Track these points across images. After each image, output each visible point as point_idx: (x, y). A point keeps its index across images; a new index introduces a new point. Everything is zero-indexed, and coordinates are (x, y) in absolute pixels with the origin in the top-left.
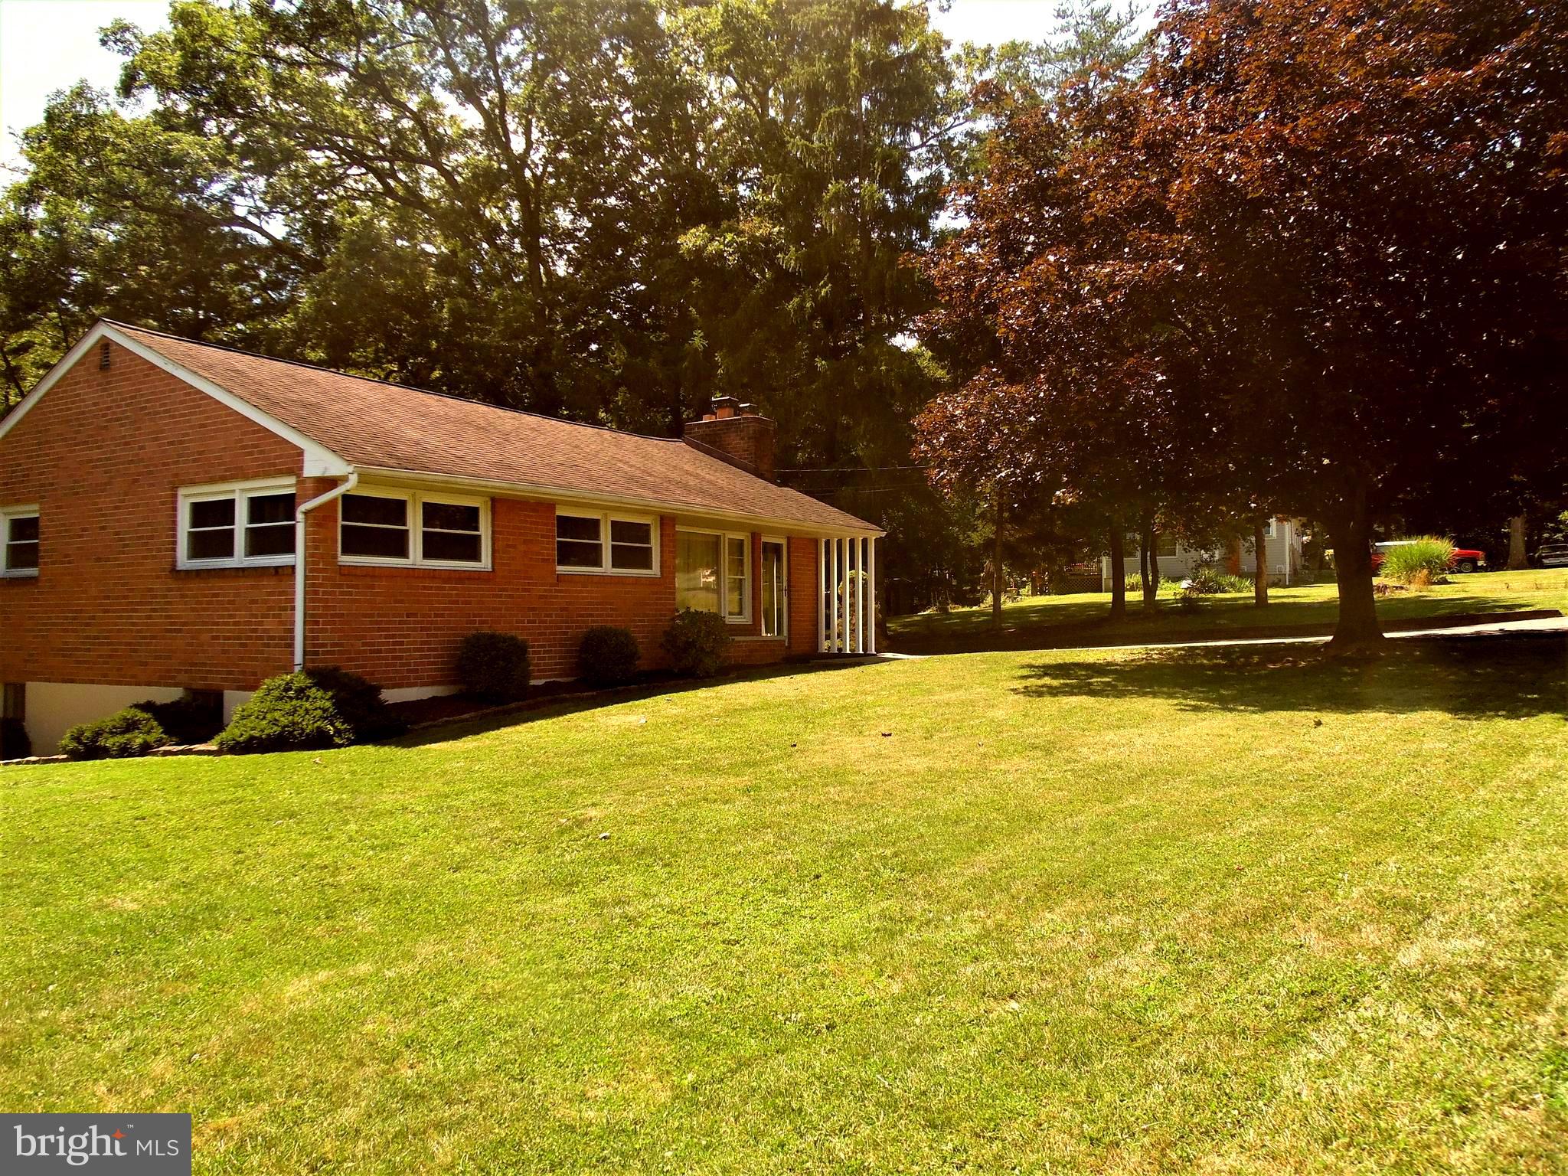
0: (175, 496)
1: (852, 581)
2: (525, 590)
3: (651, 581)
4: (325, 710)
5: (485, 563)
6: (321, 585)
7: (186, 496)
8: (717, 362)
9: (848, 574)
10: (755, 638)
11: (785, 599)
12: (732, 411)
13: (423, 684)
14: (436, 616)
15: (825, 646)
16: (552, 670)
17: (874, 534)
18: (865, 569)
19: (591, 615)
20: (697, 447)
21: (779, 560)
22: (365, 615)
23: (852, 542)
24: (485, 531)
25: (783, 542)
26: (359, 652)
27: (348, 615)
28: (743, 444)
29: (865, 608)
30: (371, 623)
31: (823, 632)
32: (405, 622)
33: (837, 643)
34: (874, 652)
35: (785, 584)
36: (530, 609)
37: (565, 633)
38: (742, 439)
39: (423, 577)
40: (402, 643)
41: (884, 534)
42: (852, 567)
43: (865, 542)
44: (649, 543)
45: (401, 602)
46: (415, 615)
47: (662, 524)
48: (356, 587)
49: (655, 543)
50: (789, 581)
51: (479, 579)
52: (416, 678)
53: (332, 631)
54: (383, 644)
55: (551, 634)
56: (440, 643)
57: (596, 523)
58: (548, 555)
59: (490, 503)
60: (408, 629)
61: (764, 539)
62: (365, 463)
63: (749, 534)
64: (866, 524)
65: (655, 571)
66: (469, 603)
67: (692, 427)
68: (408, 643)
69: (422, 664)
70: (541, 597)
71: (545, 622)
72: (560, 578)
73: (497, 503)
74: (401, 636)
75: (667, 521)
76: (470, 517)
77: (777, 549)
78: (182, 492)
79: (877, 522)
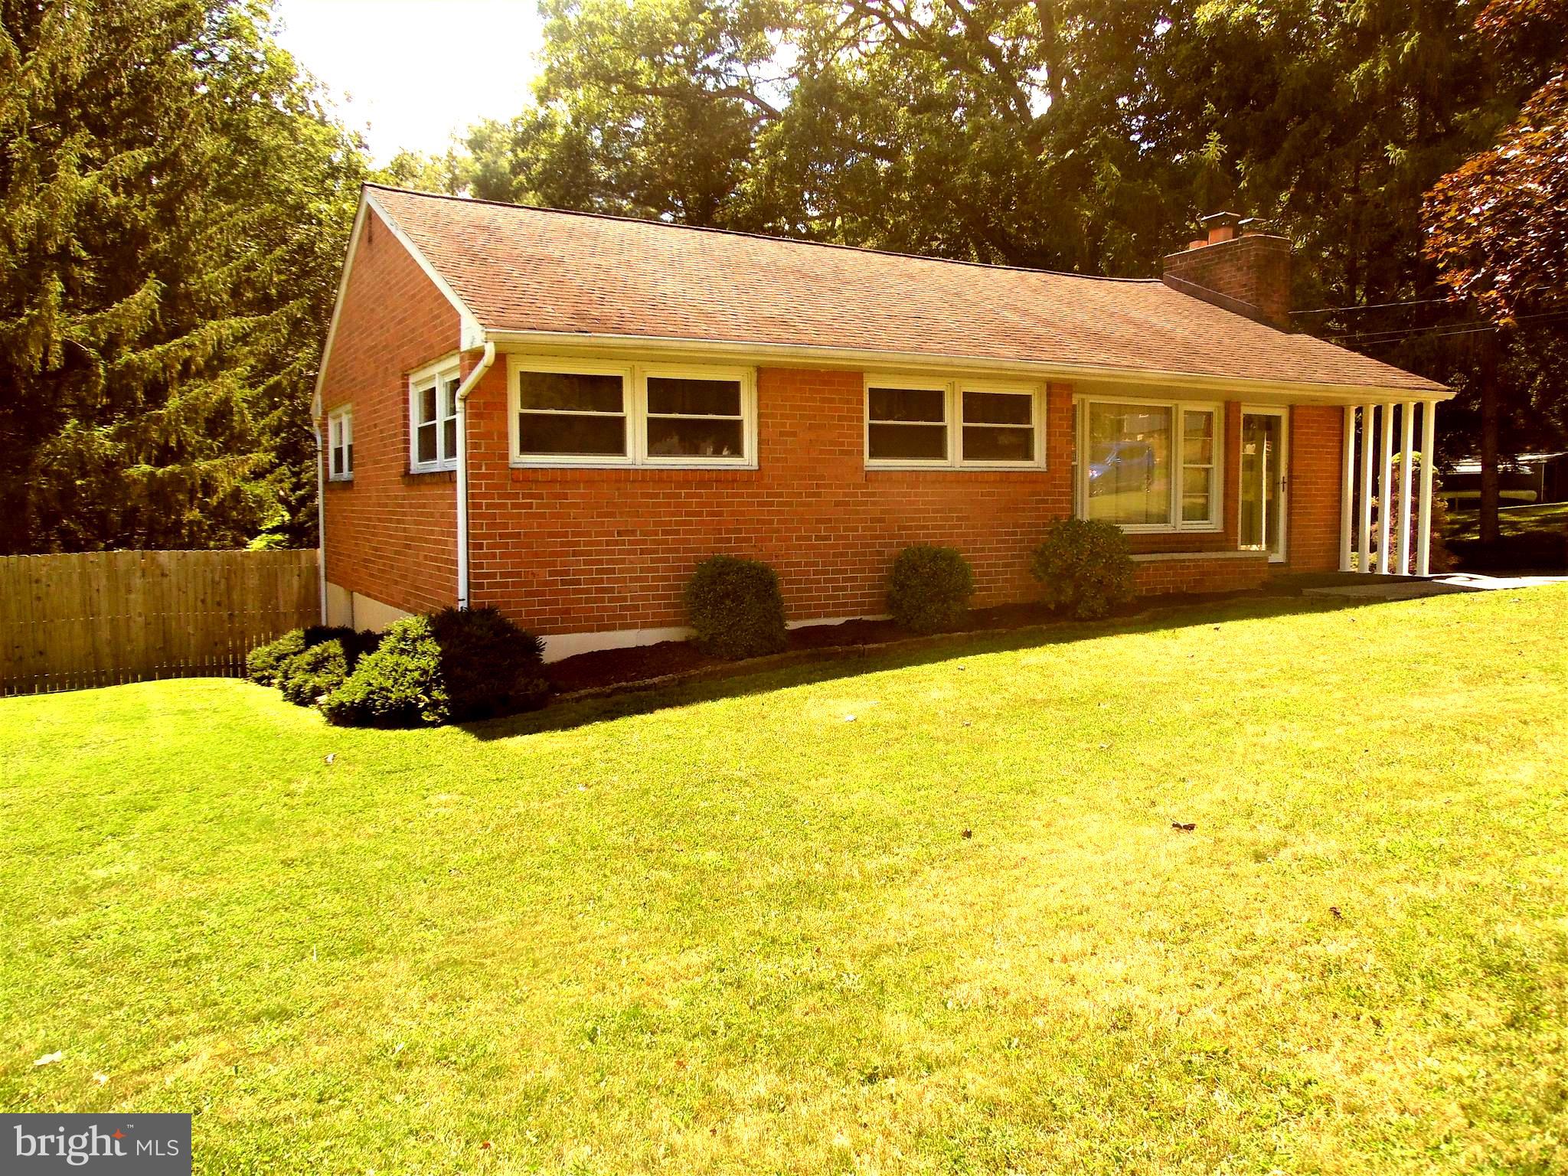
0: (406, 386)
1: (1397, 468)
2: (814, 495)
3: (1029, 478)
4: (425, 672)
5: (749, 457)
6: (484, 496)
7: (417, 384)
8: (1239, 172)
9: (1389, 459)
10: (1230, 555)
11: (1283, 497)
12: (1231, 231)
13: (644, 626)
14: (666, 533)
15: (1351, 562)
16: (858, 604)
17: (1435, 395)
18: (1417, 447)
19: (924, 527)
20: (1178, 287)
21: (1274, 440)
22: (551, 535)
23: (1398, 410)
24: (748, 414)
25: (1283, 413)
26: (546, 583)
27: (526, 534)
28: (1240, 277)
29: (1415, 507)
30: (562, 544)
31: (1348, 543)
32: (616, 543)
33: (1370, 558)
34: (1426, 574)
35: (1283, 472)
36: (818, 521)
37: (880, 553)
38: (1239, 269)
39: (643, 481)
40: (613, 571)
41: (1451, 396)
42: (1397, 448)
43: (1419, 409)
44: (1029, 422)
45: (612, 515)
46: (633, 533)
47: (1049, 395)
48: (540, 496)
49: (1038, 421)
50: (1290, 470)
51: (734, 481)
52: (632, 617)
53: (503, 556)
54: (583, 572)
55: (855, 554)
56: (673, 569)
57: (939, 396)
58: (850, 444)
59: (755, 375)
60: (620, 552)
61: (1246, 410)
62: (516, 328)
63: (1222, 405)
64: (1423, 381)
65: (1039, 460)
66: (720, 514)
67: (1172, 261)
68: (621, 571)
69: (645, 598)
70: (837, 504)
71: (846, 537)
72: (871, 476)
73: (767, 375)
74: (609, 562)
75: (1059, 391)
76: (726, 395)
77: (1270, 425)
78: (412, 380)
79: (1441, 376)
